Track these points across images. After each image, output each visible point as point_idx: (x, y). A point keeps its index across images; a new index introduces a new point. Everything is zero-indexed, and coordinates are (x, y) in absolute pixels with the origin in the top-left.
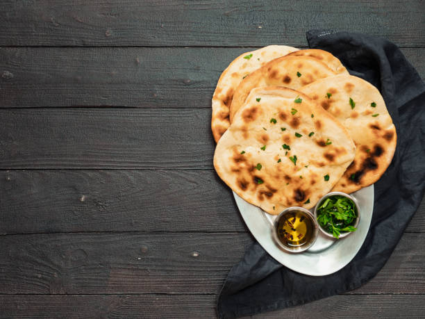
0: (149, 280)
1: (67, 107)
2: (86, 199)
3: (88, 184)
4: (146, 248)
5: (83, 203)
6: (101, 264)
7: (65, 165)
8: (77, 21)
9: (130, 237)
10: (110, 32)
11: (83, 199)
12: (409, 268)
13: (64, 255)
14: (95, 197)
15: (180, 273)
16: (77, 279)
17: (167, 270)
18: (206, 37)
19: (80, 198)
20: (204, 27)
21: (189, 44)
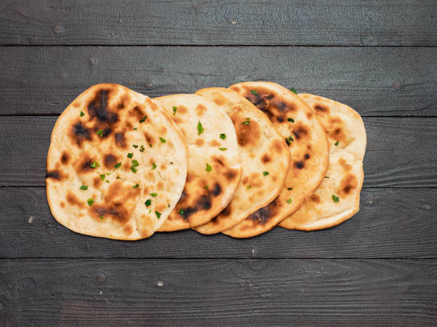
0: (107, 312)
1: (11, 115)
2: (34, 220)
3: (37, 204)
4: (103, 276)
5: (31, 225)
6: (52, 295)
7: (11, 182)
8: (22, 15)
9: (86, 264)
10: (60, 29)
11: (30, 220)
12: (406, 300)
13: (11, 284)
14: (45, 219)
15: (142, 305)
16: (26, 311)
17: (128, 302)
18: (172, 34)
19: (28, 219)
20: (168, 23)
21: (152, 43)
